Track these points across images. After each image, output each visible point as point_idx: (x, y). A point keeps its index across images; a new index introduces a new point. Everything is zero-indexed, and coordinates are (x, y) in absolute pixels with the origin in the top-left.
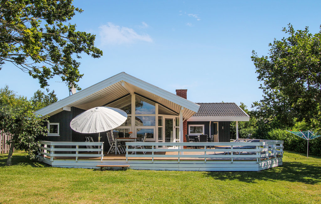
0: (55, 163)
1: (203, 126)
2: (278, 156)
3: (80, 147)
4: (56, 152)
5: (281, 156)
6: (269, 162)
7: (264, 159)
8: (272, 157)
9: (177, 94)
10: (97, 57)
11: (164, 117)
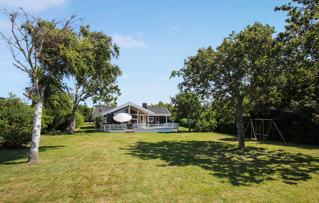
0: (111, 131)
1: (153, 118)
2: (177, 128)
3: (119, 126)
4: (111, 128)
5: (178, 128)
6: (174, 130)
7: (172, 129)
8: (175, 128)
9: (143, 107)
10: (120, 95)
11: (140, 115)
